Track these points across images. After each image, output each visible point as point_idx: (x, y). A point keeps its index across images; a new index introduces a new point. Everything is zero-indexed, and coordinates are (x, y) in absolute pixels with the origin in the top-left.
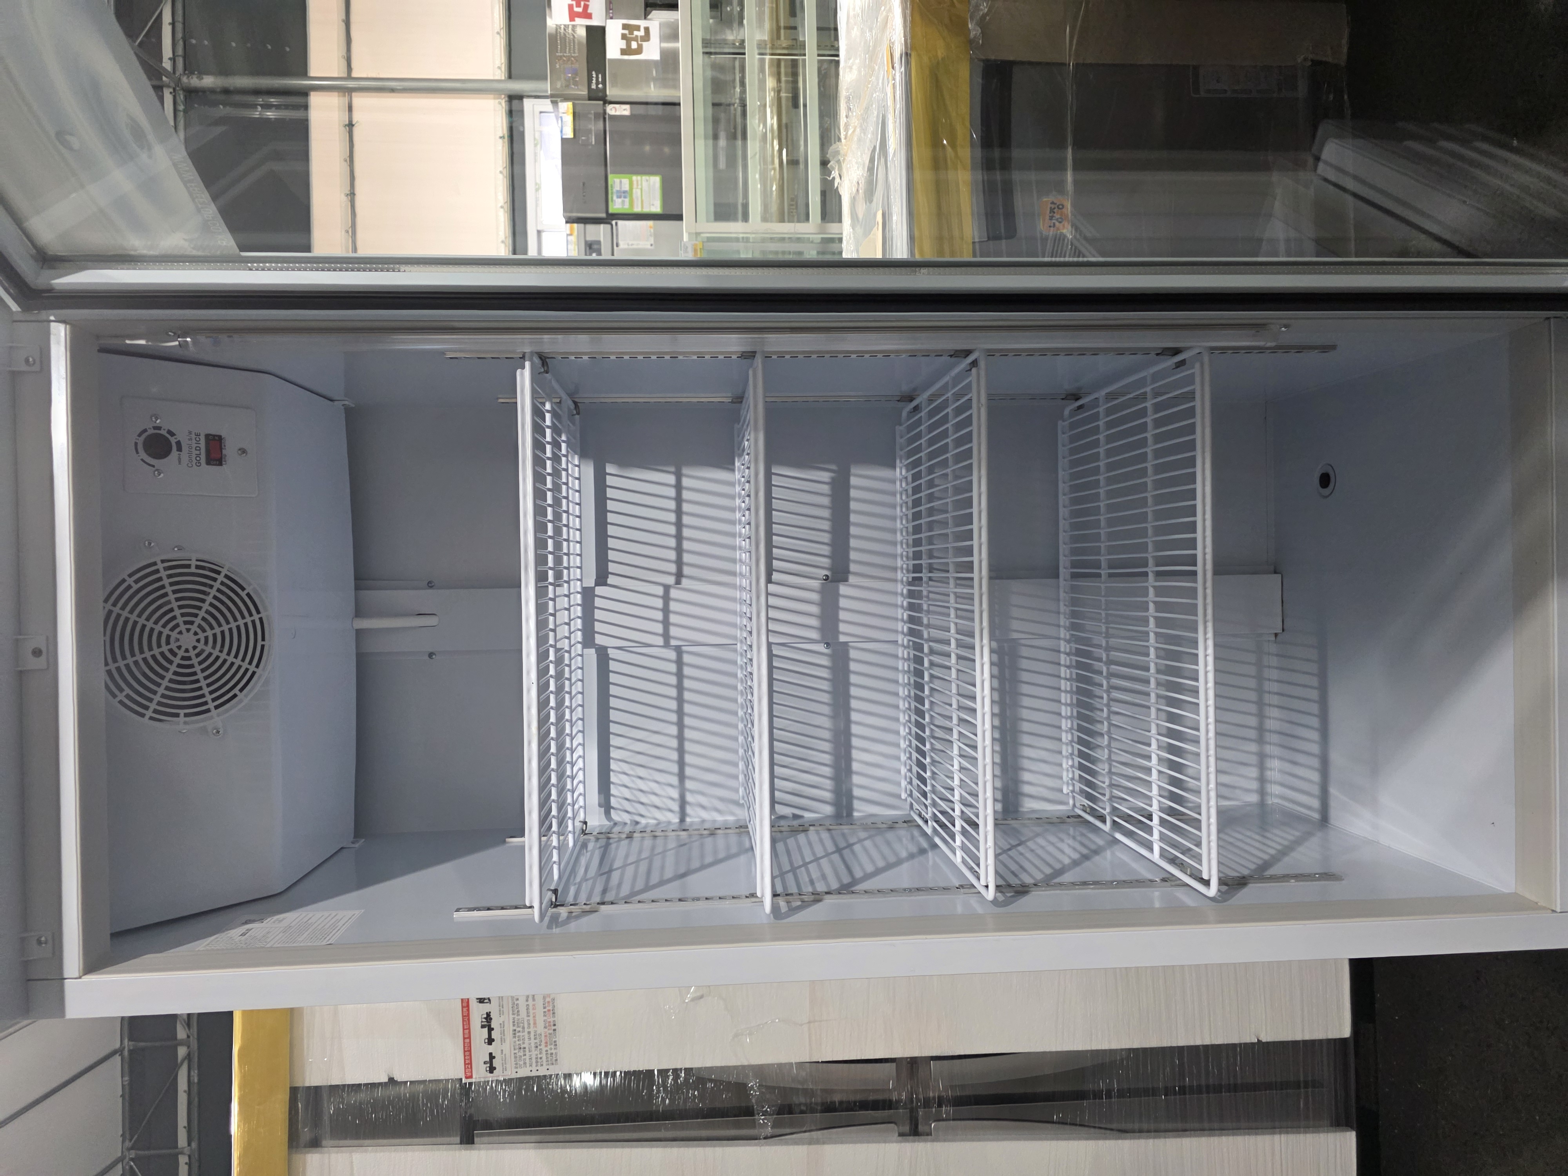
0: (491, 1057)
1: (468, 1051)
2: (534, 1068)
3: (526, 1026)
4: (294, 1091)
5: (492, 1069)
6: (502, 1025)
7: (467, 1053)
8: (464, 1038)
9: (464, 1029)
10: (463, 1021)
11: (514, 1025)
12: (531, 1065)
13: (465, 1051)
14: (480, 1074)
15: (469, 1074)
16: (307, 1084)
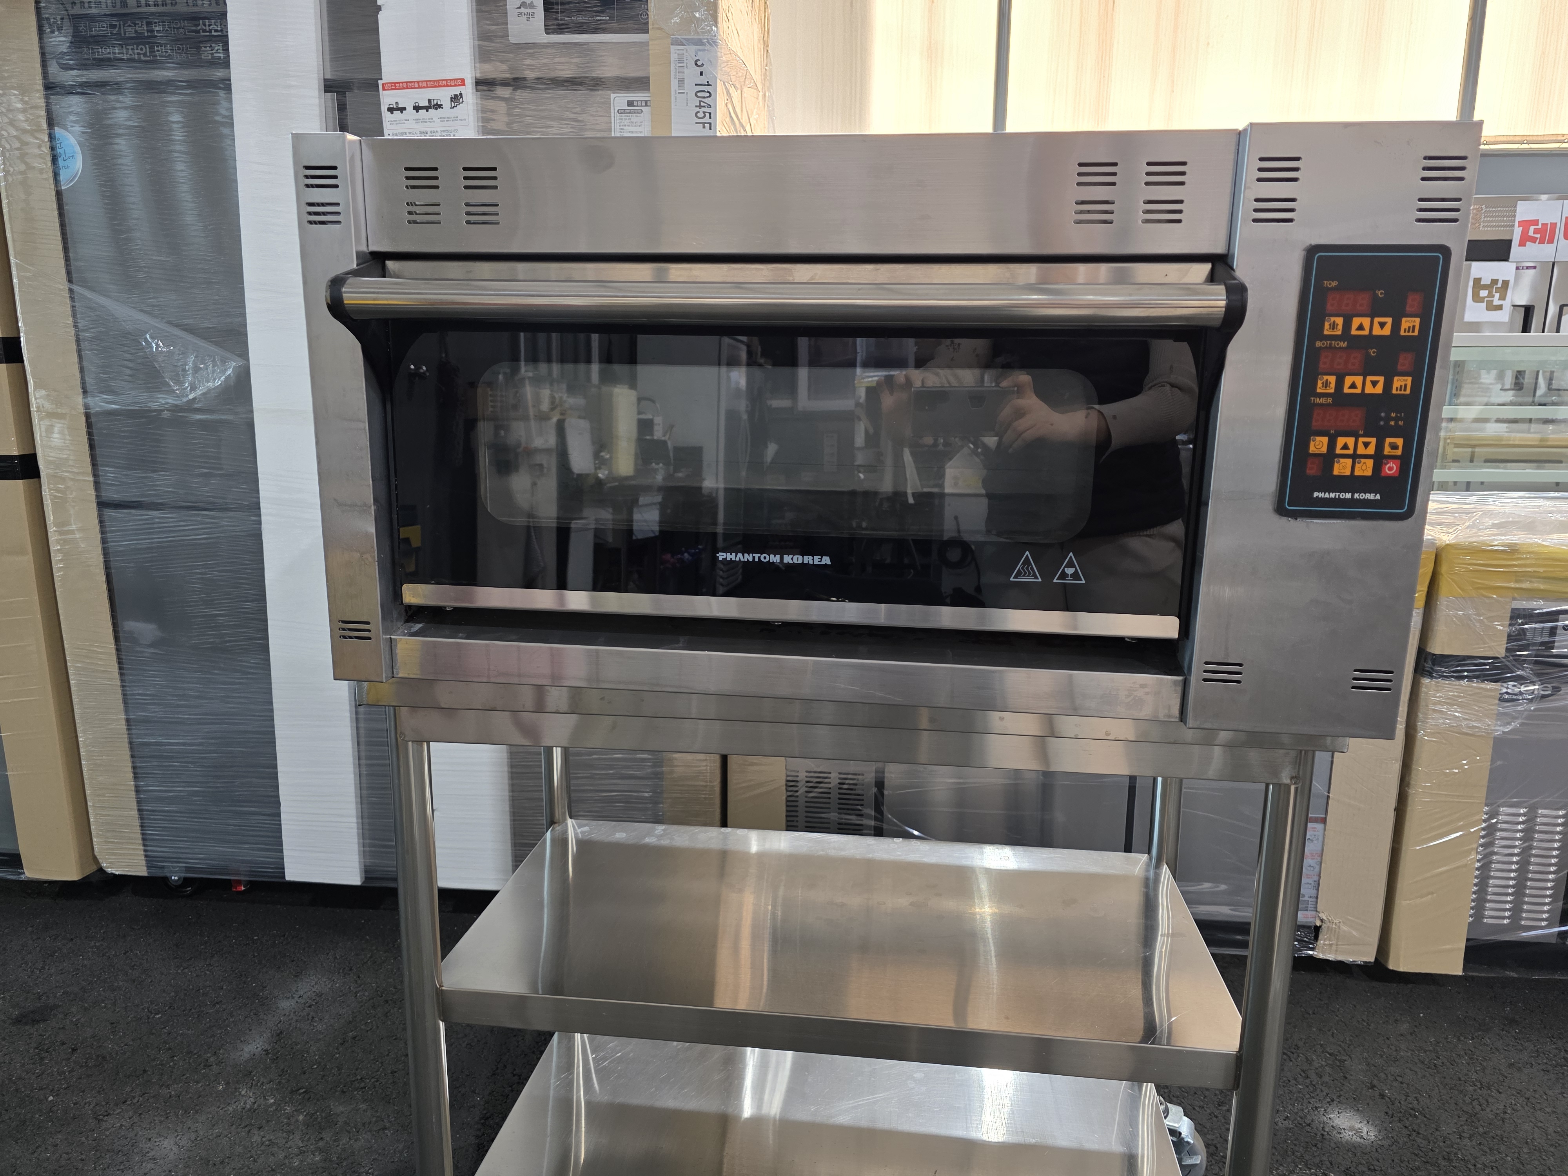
0: (403, 109)
1: (407, 85)
5: (391, 110)
6: (431, 120)
8: (418, 82)
9: (427, 81)
10: (434, 81)
13: (407, 82)
14: (387, 98)
15: (386, 86)
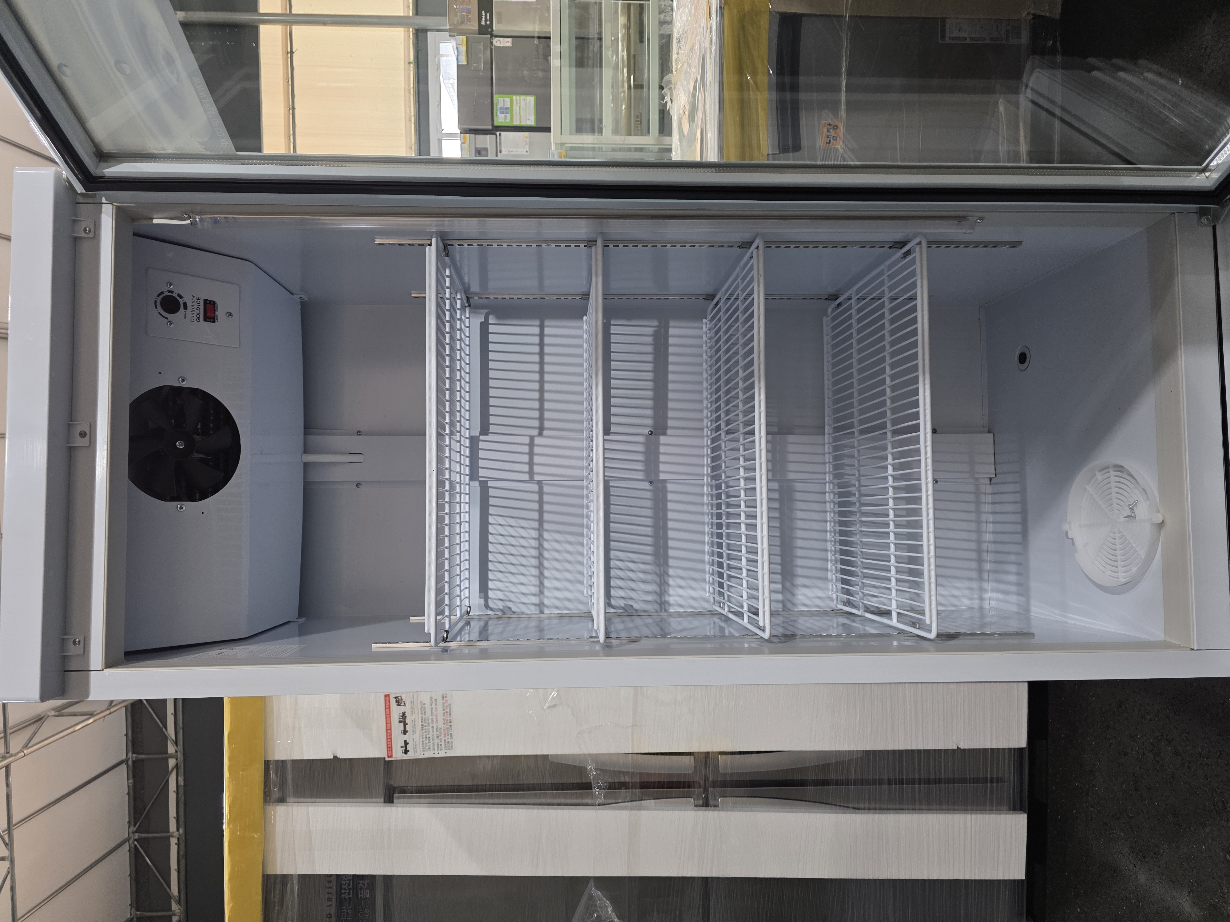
0: (406, 743)
1: (389, 739)
2: (436, 752)
3: (430, 722)
4: (267, 763)
5: (406, 752)
6: (414, 721)
7: (389, 740)
8: (387, 730)
9: (386, 723)
10: (386, 718)
11: (422, 722)
12: (434, 750)
13: (387, 739)
14: (398, 754)
15: (390, 755)
16: (277, 758)
